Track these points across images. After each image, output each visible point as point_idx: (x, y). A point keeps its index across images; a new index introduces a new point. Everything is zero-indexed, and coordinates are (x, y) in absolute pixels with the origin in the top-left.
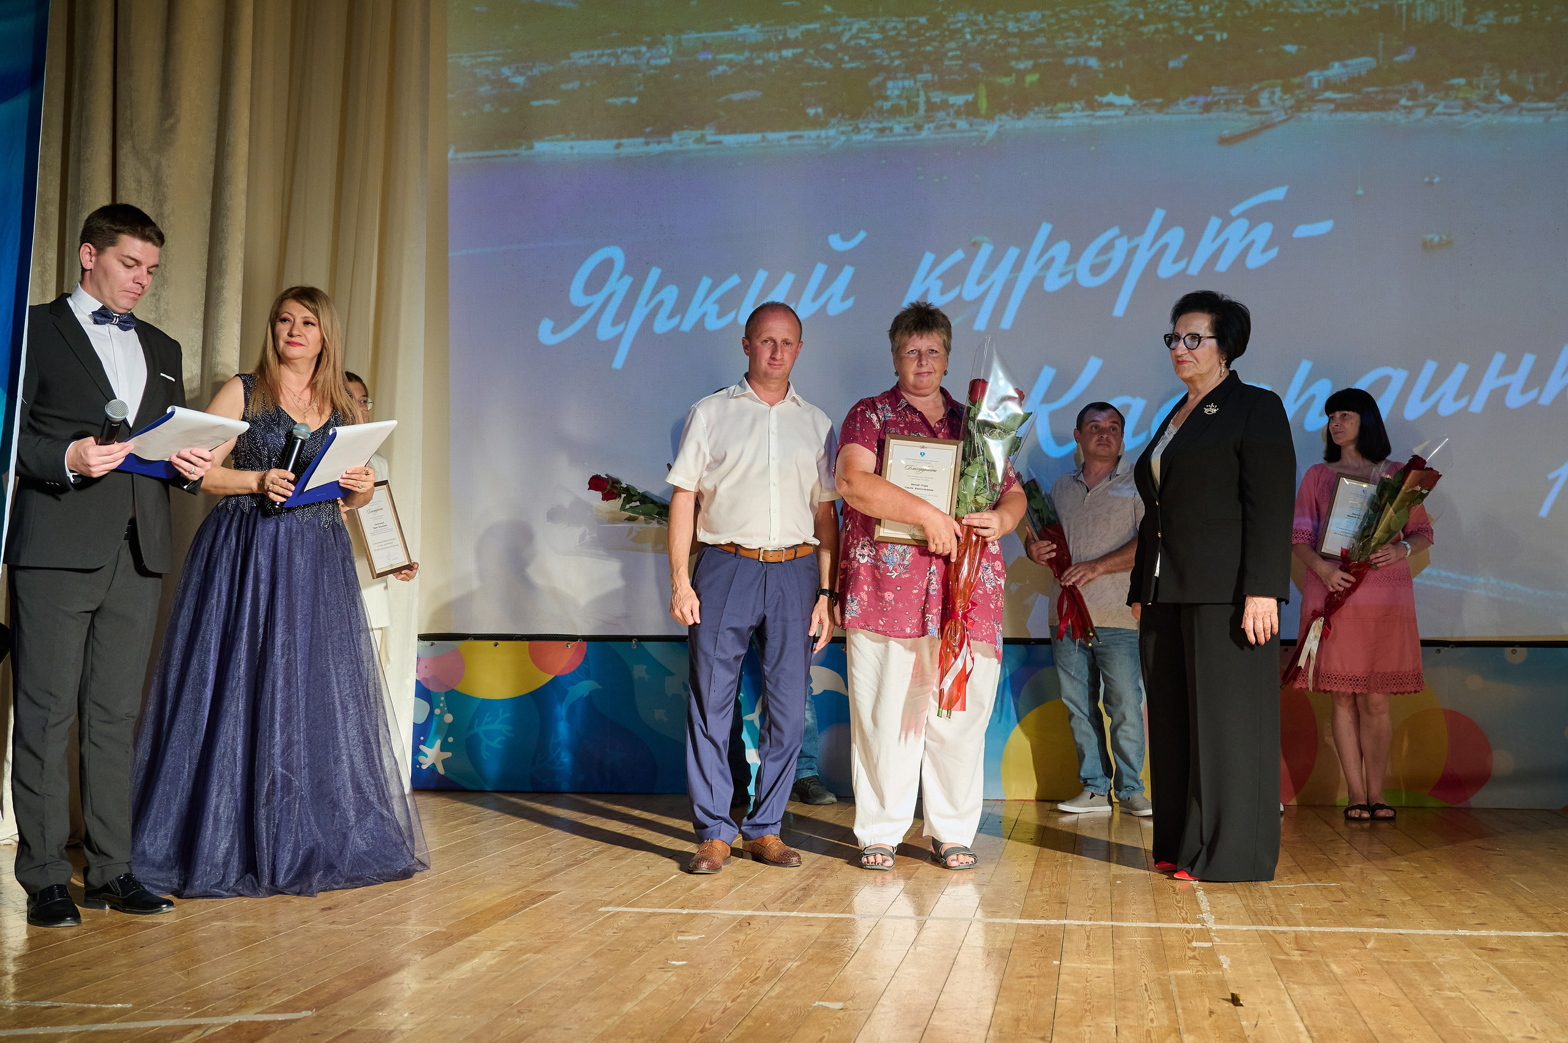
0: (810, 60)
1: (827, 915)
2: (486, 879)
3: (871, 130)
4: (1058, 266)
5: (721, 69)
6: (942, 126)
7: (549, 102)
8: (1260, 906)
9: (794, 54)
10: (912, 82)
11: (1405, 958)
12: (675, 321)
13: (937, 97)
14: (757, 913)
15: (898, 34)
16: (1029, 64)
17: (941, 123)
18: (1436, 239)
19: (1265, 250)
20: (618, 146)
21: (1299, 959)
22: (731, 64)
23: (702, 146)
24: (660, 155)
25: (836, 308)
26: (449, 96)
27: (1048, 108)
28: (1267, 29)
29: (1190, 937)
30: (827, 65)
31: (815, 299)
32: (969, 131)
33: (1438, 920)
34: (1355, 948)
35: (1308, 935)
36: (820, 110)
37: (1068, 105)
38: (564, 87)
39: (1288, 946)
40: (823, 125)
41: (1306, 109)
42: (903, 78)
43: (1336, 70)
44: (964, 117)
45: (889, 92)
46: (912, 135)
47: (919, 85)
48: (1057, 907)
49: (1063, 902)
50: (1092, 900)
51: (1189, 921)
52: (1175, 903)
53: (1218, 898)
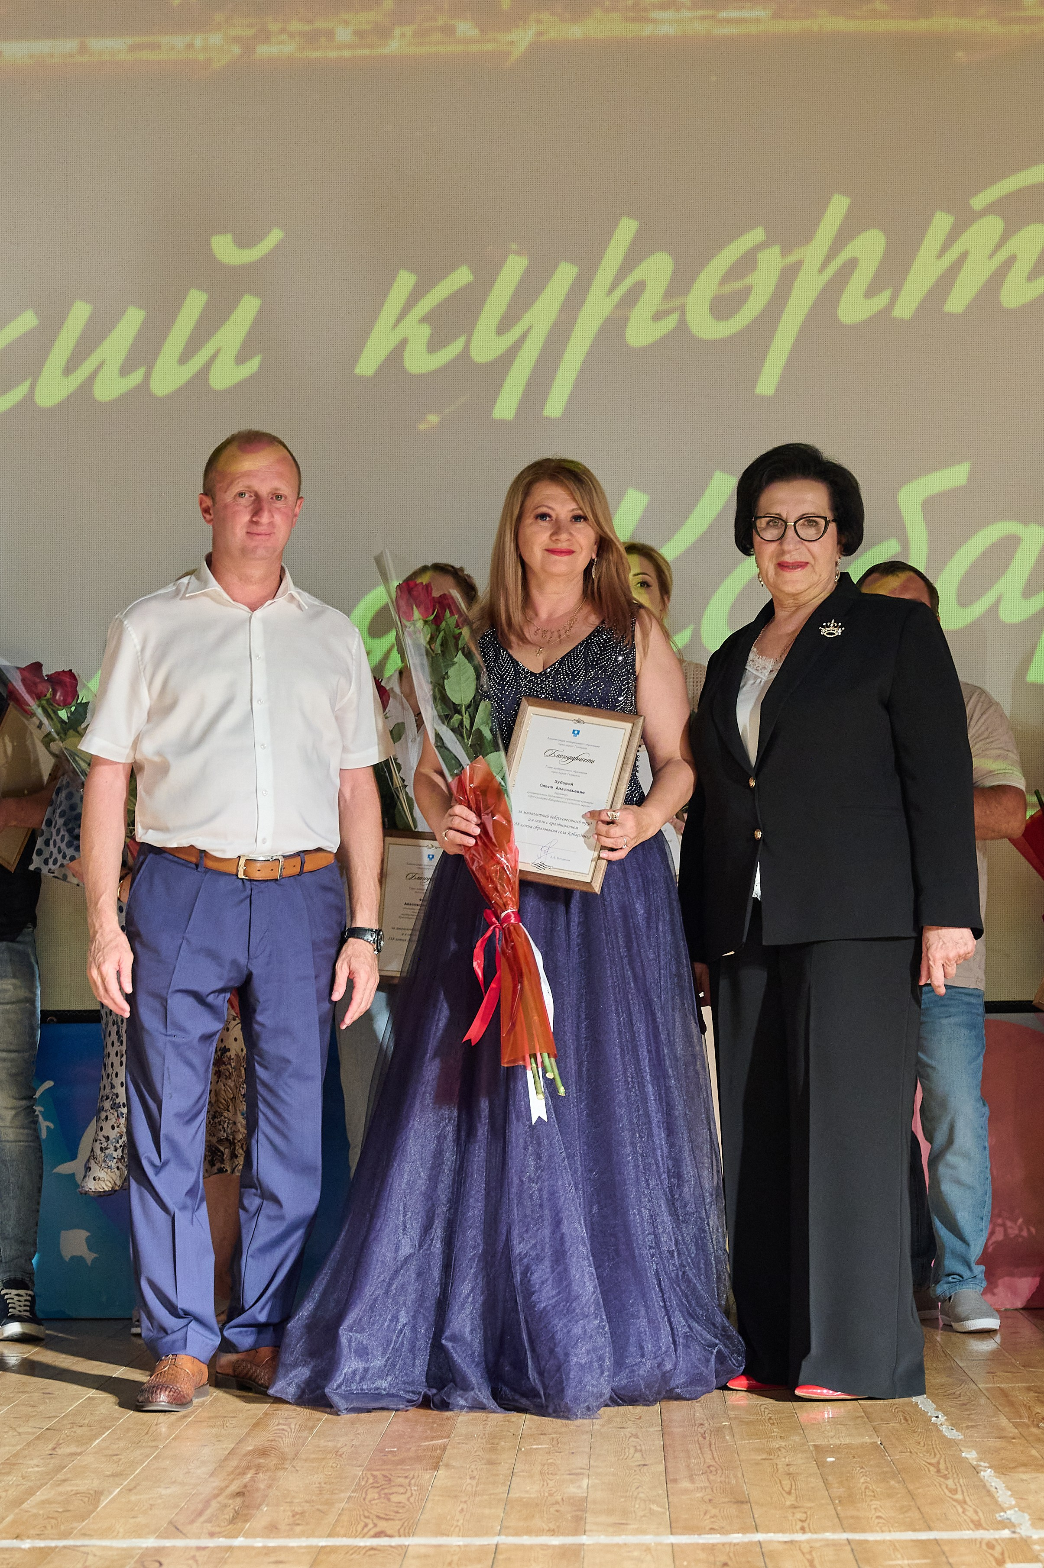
4: (650, 300)
17: (426, 24)
25: (226, 374)
29: (997, 1554)
31: (185, 359)
32: (480, 41)
44: (468, 13)
46: (367, 47)
48: (733, 1510)
49: (742, 1501)
50: (794, 1495)
51: (984, 1525)
52: (950, 1495)
53: (1022, 1480)
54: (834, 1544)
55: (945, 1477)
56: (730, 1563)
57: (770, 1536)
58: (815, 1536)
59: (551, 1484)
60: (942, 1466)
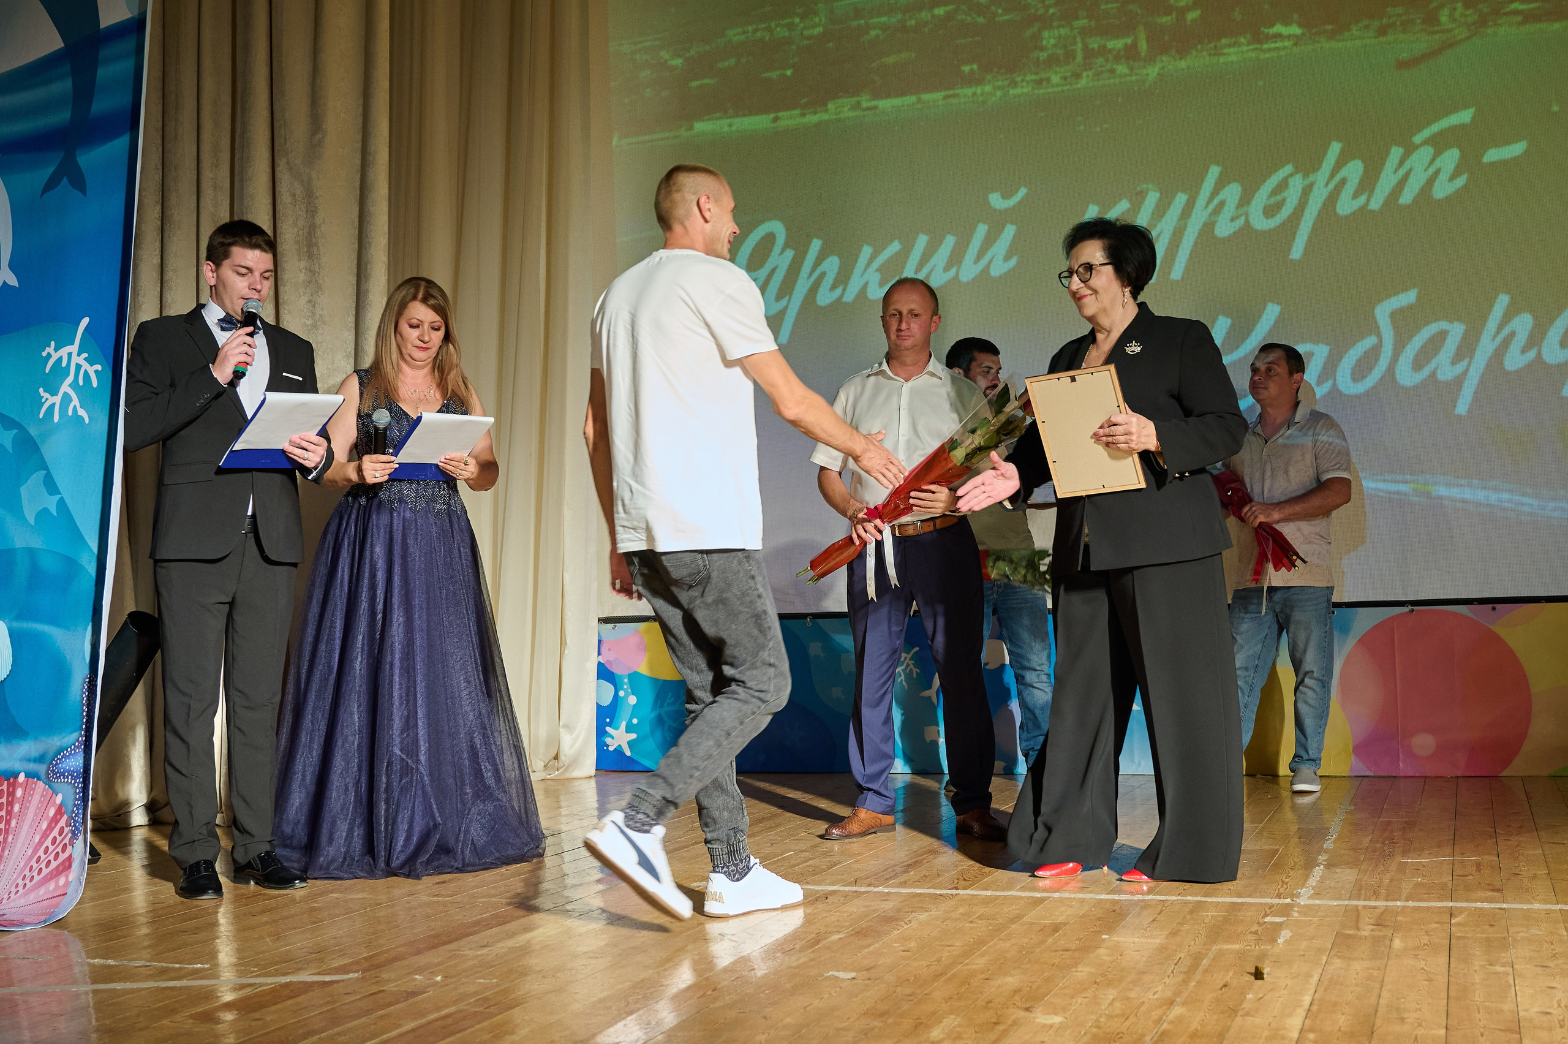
0: (963, 17)
3: (1028, 82)
4: (1229, 210)
5: (873, 33)
6: (1102, 72)
7: (707, 81)
9: (946, 12)
10: (1068, 30)
12: (838, 292)
13: (1094, 43)
17: (1100, 69)
19: (1453, 177)
20: (775, 120)
22: (884, 28)
23: (858, 113)
24: (817, 125)
25: (999, 268)
26: (612, 84)
27: (1212, 45)
30: (981, 20)
31: (977, 261)
32: (1129, 75)
36: (975, 67)
37: (1233, 40)
38: (720, 65)
40: (980, 82)
41: (1491, 23)
42: (1059, 27)
44: (1123, 61)
45: (1045, 42)
46: (1070, 84)
47: (1075, 32)
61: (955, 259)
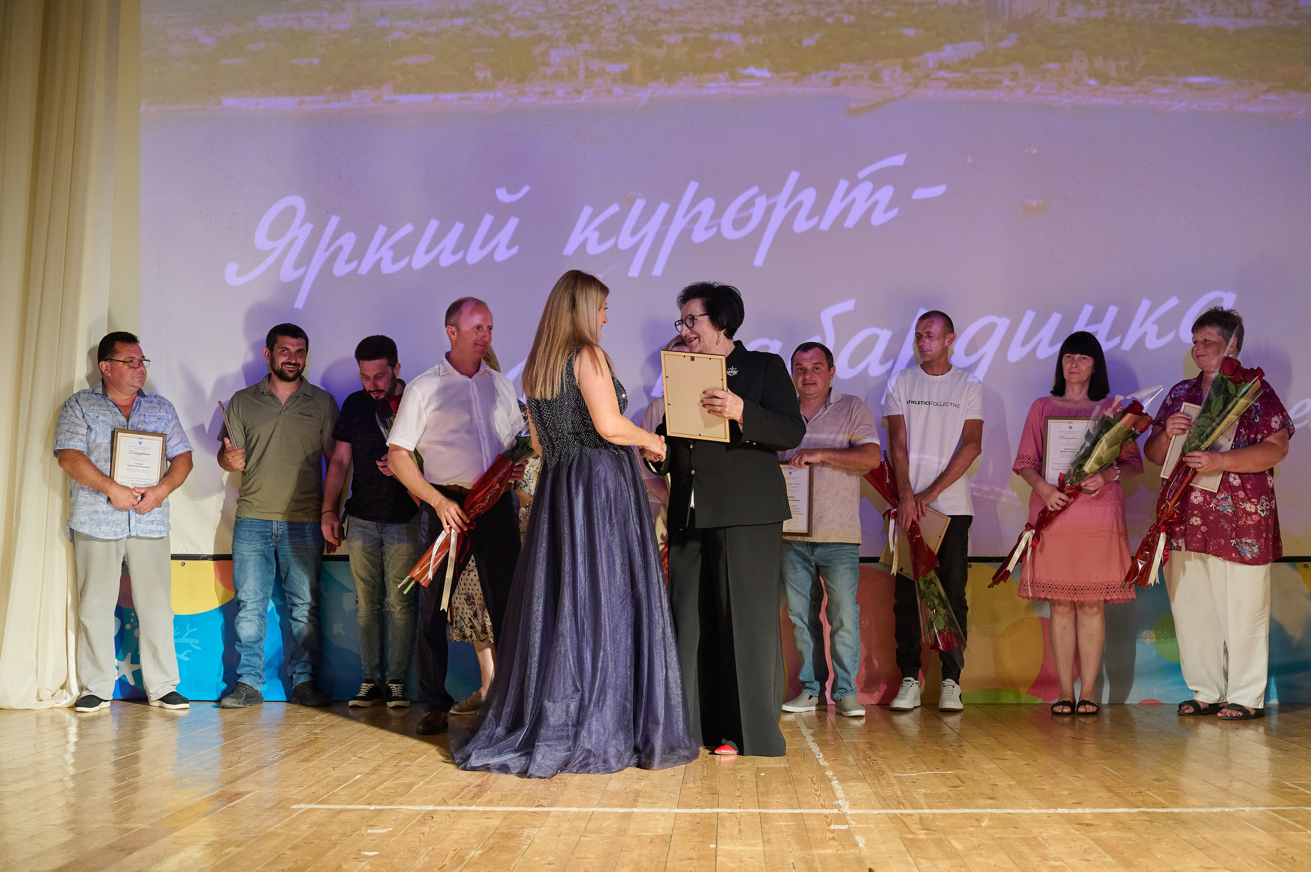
0: (479, 29)
1: (503, 809)
2: (184, 781)
3: (536, 93)
4: (704, 221)
5: (396, 34)
6: (600, 91)
7: (237, 61)
8: (888, 792)
9: (464, 23)
10: (573, 51)
11: (1015, 834)
12: (353, 265)
13: (595, 65)
14: (438, 808)
15: (560, 7)
16: (680, 37)
17: (599, 89)
18: (1035, 203)
19: (886, 210)
20: (301, 103)
21: (925, 837)
22: (406, 30)
23: (380, 104)
25: (502, 255)
26: (142, 54)
27: (696, 78)
28: (888, 14)
29: (828, 821)
30: (495, 34)
31: (482, 247)
32: (624, 96)
33: (1040, 801)
34: (971, 826)
35: (931, 816)
36: (488, 74)
37: (714, 76)
38: (250, 47)
39: (914, 827)
40: (492, 88)
41: (923, 85)
42: (565, 47)
43: (949, 52)
44: (619, 83)
45: (551, 60)
46: (573, 99)
47: (579, 54)
48: (709, 797)
49: (714, 793)
50: (740, 791)
51: (827, 807)
52: (814, 791)
53: (851, 786)
54: (753, 814)
55: (815, 784)
56: (701, 823)
57: (724, 810)
58: (745, 810)
59: (627, 783)
60: (815, 778)
61: (463, 244)
